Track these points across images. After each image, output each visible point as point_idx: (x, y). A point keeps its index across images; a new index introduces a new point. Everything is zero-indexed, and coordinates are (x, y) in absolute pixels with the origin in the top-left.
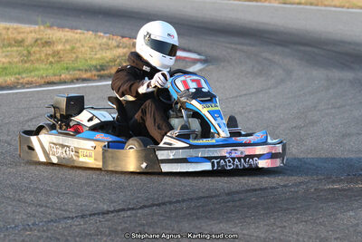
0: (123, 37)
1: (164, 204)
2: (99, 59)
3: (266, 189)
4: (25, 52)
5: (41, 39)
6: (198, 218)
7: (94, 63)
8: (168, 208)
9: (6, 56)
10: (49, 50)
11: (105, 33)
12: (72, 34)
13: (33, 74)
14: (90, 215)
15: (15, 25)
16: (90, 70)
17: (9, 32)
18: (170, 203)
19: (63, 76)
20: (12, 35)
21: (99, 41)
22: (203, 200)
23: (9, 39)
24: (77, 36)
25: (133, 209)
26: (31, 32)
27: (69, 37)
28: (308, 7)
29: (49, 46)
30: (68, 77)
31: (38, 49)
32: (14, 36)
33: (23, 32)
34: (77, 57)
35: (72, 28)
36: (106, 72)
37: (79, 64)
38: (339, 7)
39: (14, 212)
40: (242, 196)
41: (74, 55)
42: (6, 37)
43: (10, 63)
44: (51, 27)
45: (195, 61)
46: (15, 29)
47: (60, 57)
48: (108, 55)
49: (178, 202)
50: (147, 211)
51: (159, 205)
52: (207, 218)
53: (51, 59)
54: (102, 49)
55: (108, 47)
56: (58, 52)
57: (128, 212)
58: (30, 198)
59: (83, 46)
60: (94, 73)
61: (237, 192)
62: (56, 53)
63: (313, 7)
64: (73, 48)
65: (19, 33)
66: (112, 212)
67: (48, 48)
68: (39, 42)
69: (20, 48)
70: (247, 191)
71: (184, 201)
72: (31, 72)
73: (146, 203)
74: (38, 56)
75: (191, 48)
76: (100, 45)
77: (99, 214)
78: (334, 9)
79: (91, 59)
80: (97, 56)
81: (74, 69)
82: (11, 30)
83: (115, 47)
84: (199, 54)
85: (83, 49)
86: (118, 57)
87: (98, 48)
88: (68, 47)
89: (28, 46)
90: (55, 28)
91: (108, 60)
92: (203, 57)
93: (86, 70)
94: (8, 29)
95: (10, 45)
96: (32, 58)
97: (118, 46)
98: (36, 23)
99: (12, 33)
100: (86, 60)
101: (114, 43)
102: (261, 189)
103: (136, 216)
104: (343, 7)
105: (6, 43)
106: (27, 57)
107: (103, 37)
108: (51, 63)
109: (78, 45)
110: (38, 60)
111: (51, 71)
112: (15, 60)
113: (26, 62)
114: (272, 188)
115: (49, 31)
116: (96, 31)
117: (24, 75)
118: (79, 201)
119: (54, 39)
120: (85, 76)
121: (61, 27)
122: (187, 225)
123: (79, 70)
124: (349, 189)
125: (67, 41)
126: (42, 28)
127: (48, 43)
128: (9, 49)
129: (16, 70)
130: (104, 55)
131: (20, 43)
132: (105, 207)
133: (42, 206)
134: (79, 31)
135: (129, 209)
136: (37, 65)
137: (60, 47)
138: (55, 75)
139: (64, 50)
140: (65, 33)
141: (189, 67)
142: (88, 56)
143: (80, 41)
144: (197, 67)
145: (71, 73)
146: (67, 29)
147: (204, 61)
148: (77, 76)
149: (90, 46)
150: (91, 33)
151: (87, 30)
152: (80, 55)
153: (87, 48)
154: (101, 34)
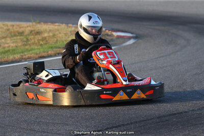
1: (119, 126)
4: (25, 39)
5: (34, 31)
9: (13, 42)
10: (39, 37)
11: (73, 24)
12: (53, 26)
13: (31, 52)
15: (18, 23)
17: (14, 27)
19: (49, 52)
20: (16, 29)
21: (70, 29)
23: (14, 32)
24: (56, 27)
26: (28, 27)
27: (51, 28)
29: (39, 34)
30: (53, 52)
31: (33, 37)
32: (17, 30)
33: (23, 27)
34: (57, 40)
35: (53, 23)
37: (58, 44)
41: (55, 39)
42: (12, 31)
43: (16, 47)
44: (39, 23)
45: (130, 38)
46: (18, 25)
47: (47, 41)
51: (116, 127)
53: (41, 42)
56: (45, 38)
59: (60, 33)
62: (44, 39)
64: (54, 35)
65: (20, 28)
67: (38, 36)
68: (33, 32)
69: (21, 37)
72: (29, 51)
74: (33, 41)
75: (127, 30)
76: (71, 32)
81: (56, 48)
82: (15, 26)
84: (132, 33)
85: (61, 35)
87: (69, 34)
88: (51, 34)
89: (26, 36)
90: (42, 23)
92: (134, 35)
93: (63, 48)
94: (13, 26)
95: (15, 35)
96: (29, 43)
98: (30, 21)
99: (16, 28)
100: (63, 42)
105: (12, 34)
106: (26, 42)
107: (72, 27)
108: (41, 45)
109: (57, 33)
110: (33, 44)
111: (42, 50)
112: (20, 44)
113: (26, 45)
115: (39, 25)
116: (67, 24)
117: (26, 53)
119: (42, 30)
121: (46, 22)
123: (59, 48)
125: (50, 31)
126: (34, 23)
127: (38, 33)
128: (15, 38)
129: (20, 51)
131: (21, 34)
134: (57, 24)
136: (33, 47)
137: (46, 35)
138: (44, 52)
139: (49, 36)
140: (49, 26)
141: (127, 42)
142: (64, 39)
143: (58, 30)
144: (132, 41)
145: (54, 50)
146: (49, 24)
147: (136, 38)
148: (58, 52)
149: (65, 32)
150: (64, 25)
151: (62, 23)
152: (59, 39)
153: (63, 35)
154: (71, 25)
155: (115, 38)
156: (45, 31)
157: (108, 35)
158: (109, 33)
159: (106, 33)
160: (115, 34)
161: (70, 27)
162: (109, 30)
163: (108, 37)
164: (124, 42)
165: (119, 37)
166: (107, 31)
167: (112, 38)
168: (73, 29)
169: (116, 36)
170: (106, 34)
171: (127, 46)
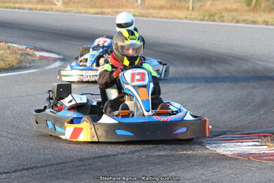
1: (31, 168)
3: (109, 156)
6: (57, 179)
8: (34, 171)
18: (36, 167)
22: (61, 165)
25: (8, 173)
28: (141, 18)
38: (164, 18)
40: (91, 162)
45: (55, 60)
49: (42, 166)
50: (18, 174)
51: (27, 169)
52: (63, 178)
57: (4, 176)
61: (88, 159)
63: (144, 18)
70: (95, 158)
71: (47, 166)
73: (18, 168)
75: (52, 50)
78: (159, 19)
84: (59, 54)
92: (61, 57)
102: (105, 156)
104: (167, 18)
114: (114, 155)
124: (172, 155)
135: (5, 173)
144: (58, 64)
147: (63, 60)
155: (37, 58)
157: (28, 54)
158: (31, 52)
159: (26, 52)
160: (38, 54)
162: (31, 49)
163: (29, 57)
165: (42, 58)
166: (28, 49)
167: (33, 58)
169: (38, 56)
170: (26, 54)
171: (52, 69)
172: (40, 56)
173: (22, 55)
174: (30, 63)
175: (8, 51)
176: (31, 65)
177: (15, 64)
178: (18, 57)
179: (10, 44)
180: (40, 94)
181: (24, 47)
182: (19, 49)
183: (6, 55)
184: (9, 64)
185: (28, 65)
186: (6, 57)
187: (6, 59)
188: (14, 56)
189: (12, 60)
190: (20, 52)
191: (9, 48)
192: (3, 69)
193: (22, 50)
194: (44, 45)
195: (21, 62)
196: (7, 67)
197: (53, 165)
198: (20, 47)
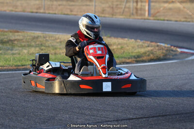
0: (152, 42)
2: (137, 52)
6: (185, 122)
7: (134, 54)
8: (168, 117)
11: (141, 40)
12: (122, 41)
14: (122, 120)
16: (131, 58)
21: (137, 44)
22: (189, 114)
24: (125, 41)
30: (118, 61)
34: (124, 52)
35: (123, 38)
36: (140, 59)
37: (125, 55)
39: (78, 118)
41: (122, 51)
44: (110, 37)
48: (142, 50)
49: (173, 115)
50: (155, 118)
51: (163, 116)
52: (190, 122)
54: (139, 48)
55: (142, 47)
57: (144, 119)
58: (88, 112)
59: (128, 46)
60: (133, 59)
64: (122, 48)
66: (134, 119)
71: (177, 114)
73: (155, 115)
76: (138, 46)
77: (127, 120)
79: (132, 52)
80: (135, 51)
81: (122, 58)
83: (146, 47)
85: (128, 48)
86: (148, 51)
87: (136, 47)
88: (119, 47)
90: (113, 38)
91: (142, 53)
93: (129, 58)
97: (148, 46)
100: (129, 53)
101: (146, 45)
103: (148, 121)
109: (125, 46)
115: (109, 39)
116: (136, 39)
118: (116, 114)
119: (112, 43)
120: (128, 61)
121: (116, 37)
122: (178, 125)
123: (125, 58)
125: (119, 44)
126: (105, 37)
130: (140, 50)
132: (131, 117)
133: (94, 116)
134: (126, 39)
137: (115, 47)
139: (117, 49)
140: (118, 40)
141: (189, 57)
142: (130, 51)
143: (126, 44)
145: (120, 59)
146: (119, 38)
148: (124, 61)
149: (132, 46)
150: (133, 40)
151: (131, 38)
152: (126, 51)
153: (131, 47)
154: (139, 41)
155: (178, 53)
156: (114, 44)
157: (172, 50)
158: (174, 49)
159: (170, 49)
160: (179, 50)
161: (138, 42)
162: (174, 47)
164: (187, 57)
165: (182, 53)
166: (172, 47)
167: (176, 53)
168: (141, 43)
172: (181, 51)
173: (167, 50)
174: (173, 56)
175: (157, 48)
176: (174, 57)
177: (161, 56)
178: (164, 51)
179: (159, 44)
180: (178, 75)
181: (169, 46)
182: (165, 47)
183: (155, 50)
184: (157, 56)
185: (171, 57)
186: (155, 52)
187: (155, 53)
188: (161, 51)
189: (159, 53)
190: (166, 49)
191: (158, 46)
192: (153, 59)
193: (168, 47)
194: (185, 45)
195: (166, 55)
196: (155, 58)
197: (182, 114)
198: (166, 45)
